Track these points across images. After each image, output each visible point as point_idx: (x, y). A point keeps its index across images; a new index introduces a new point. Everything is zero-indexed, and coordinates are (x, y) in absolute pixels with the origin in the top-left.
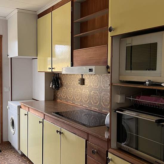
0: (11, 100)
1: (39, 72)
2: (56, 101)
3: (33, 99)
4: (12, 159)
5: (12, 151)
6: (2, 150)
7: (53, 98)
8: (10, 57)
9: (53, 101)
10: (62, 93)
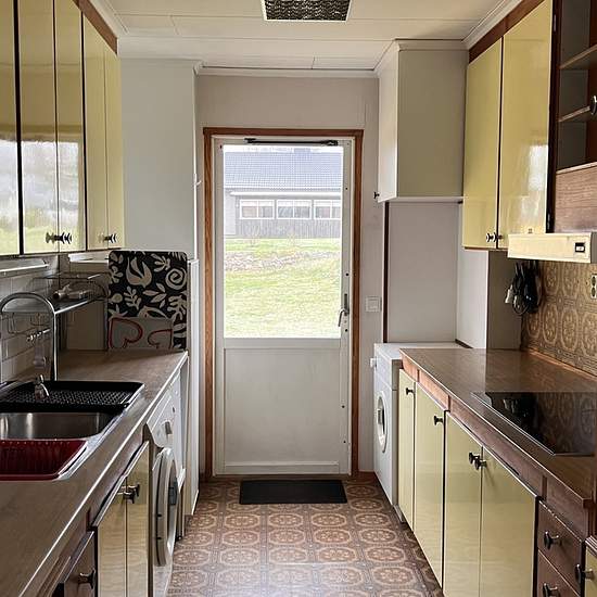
0: (385, 341)
1: (466, 248)
2: (526, 352)
3: (457, 342)
4: (369, 532)
5: (380, 506)
6: (352, 498)
7: (520, 343)
8: (382, 199)
9: (519, 353)
10: (545, 327)
